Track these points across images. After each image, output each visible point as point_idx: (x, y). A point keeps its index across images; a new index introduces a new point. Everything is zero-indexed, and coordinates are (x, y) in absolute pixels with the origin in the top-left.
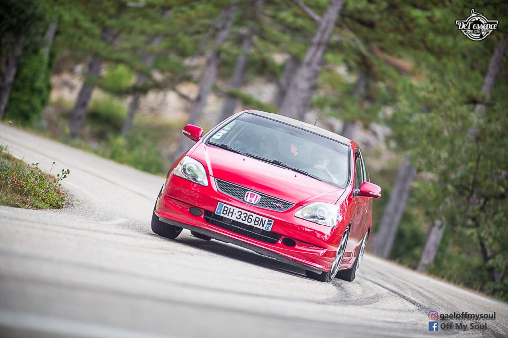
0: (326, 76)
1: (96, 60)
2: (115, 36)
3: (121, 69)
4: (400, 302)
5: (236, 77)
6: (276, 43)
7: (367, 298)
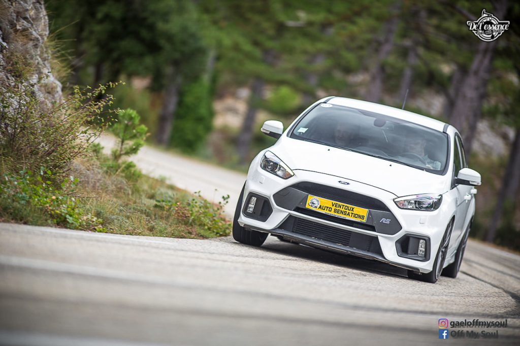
0: (496, 83)
1: (258, 82)
2: (277, 57)
3: (285, 91)
6: (442, 53)
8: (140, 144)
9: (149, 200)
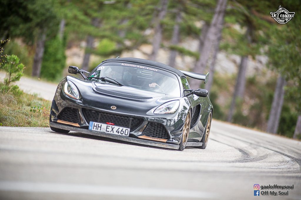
0: (227, 31)
1: (90, 38)
2: (100, 22)
3: (105, 42)
4: (280, 157)
5: (175, 38)
6: (195, 15)
7: (260, 157)
8: (21, 75)
9: (27, 107)
